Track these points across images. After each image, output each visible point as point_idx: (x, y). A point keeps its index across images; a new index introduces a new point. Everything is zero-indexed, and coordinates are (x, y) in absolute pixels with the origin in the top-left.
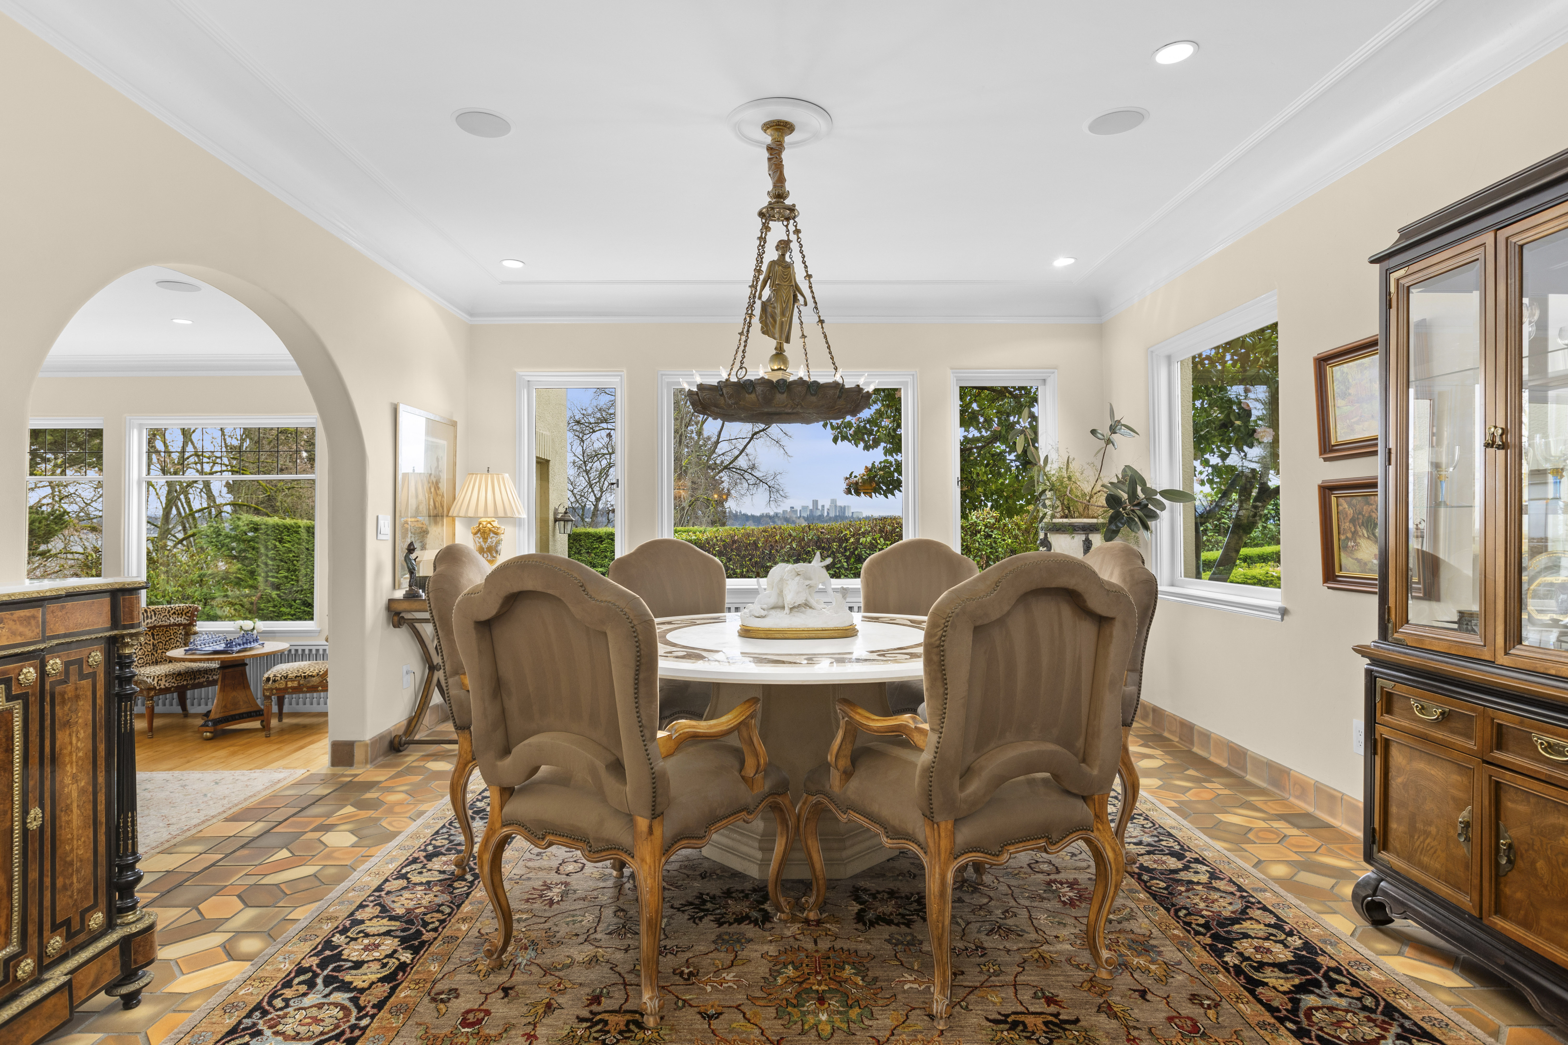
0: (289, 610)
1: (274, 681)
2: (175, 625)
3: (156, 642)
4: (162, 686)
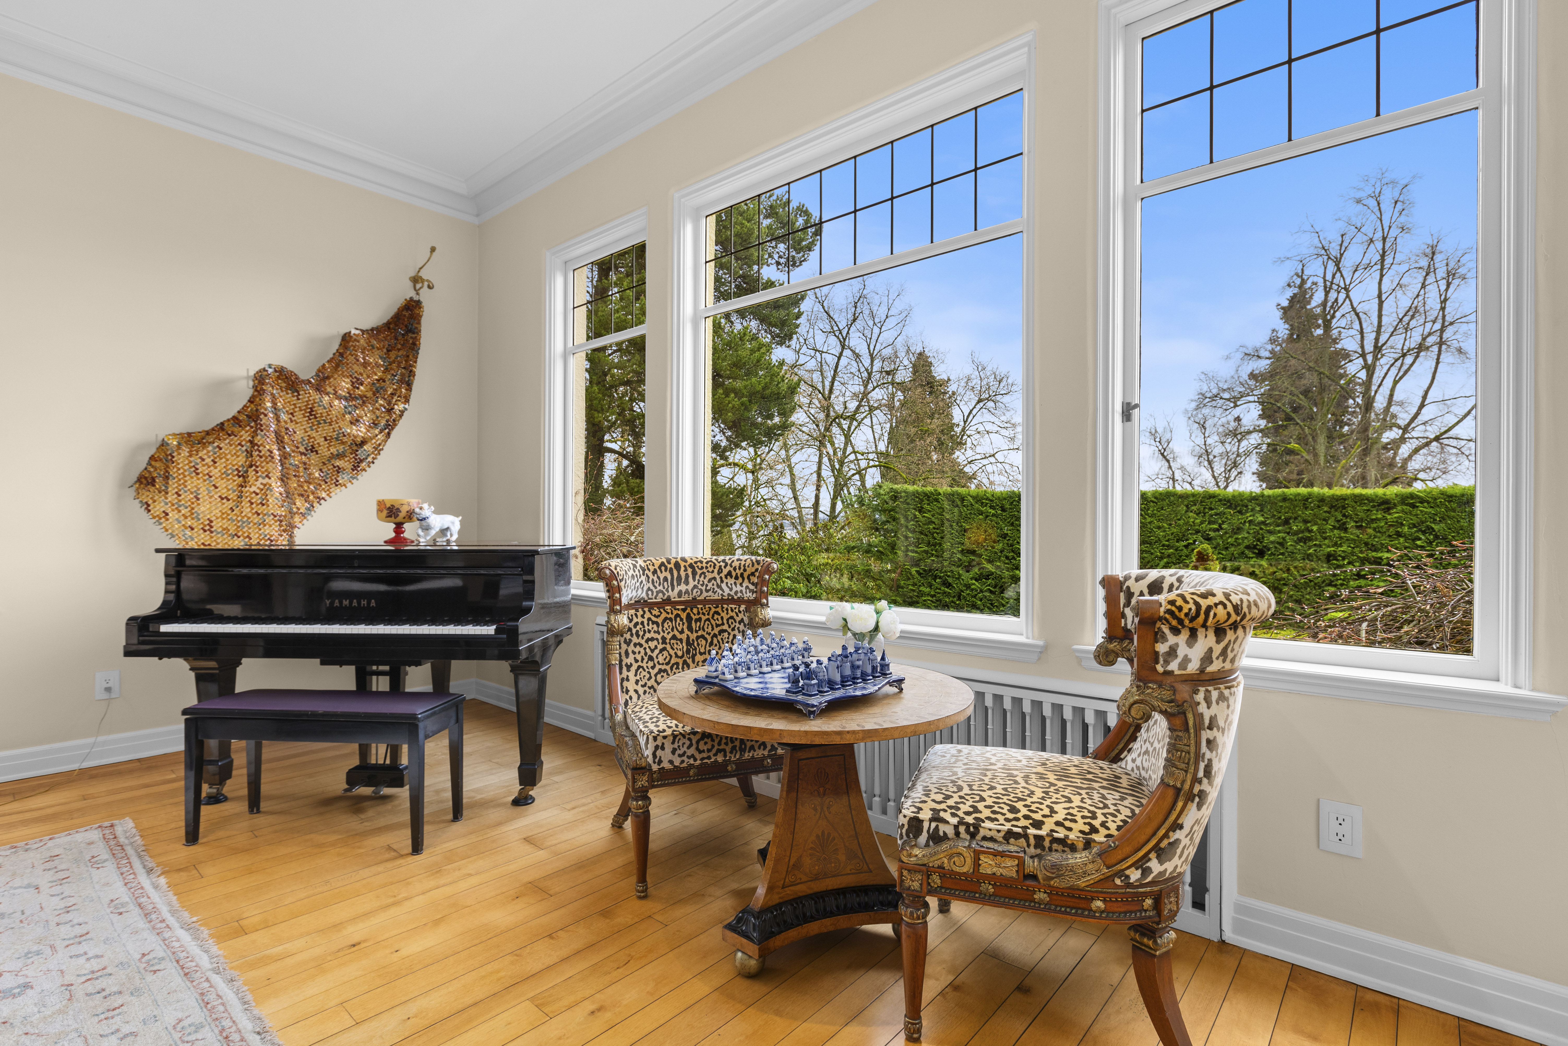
0: (928, 589)
1: (936, 838)
2: (731, 600)
3: (693, 636)
4: (666, 765)
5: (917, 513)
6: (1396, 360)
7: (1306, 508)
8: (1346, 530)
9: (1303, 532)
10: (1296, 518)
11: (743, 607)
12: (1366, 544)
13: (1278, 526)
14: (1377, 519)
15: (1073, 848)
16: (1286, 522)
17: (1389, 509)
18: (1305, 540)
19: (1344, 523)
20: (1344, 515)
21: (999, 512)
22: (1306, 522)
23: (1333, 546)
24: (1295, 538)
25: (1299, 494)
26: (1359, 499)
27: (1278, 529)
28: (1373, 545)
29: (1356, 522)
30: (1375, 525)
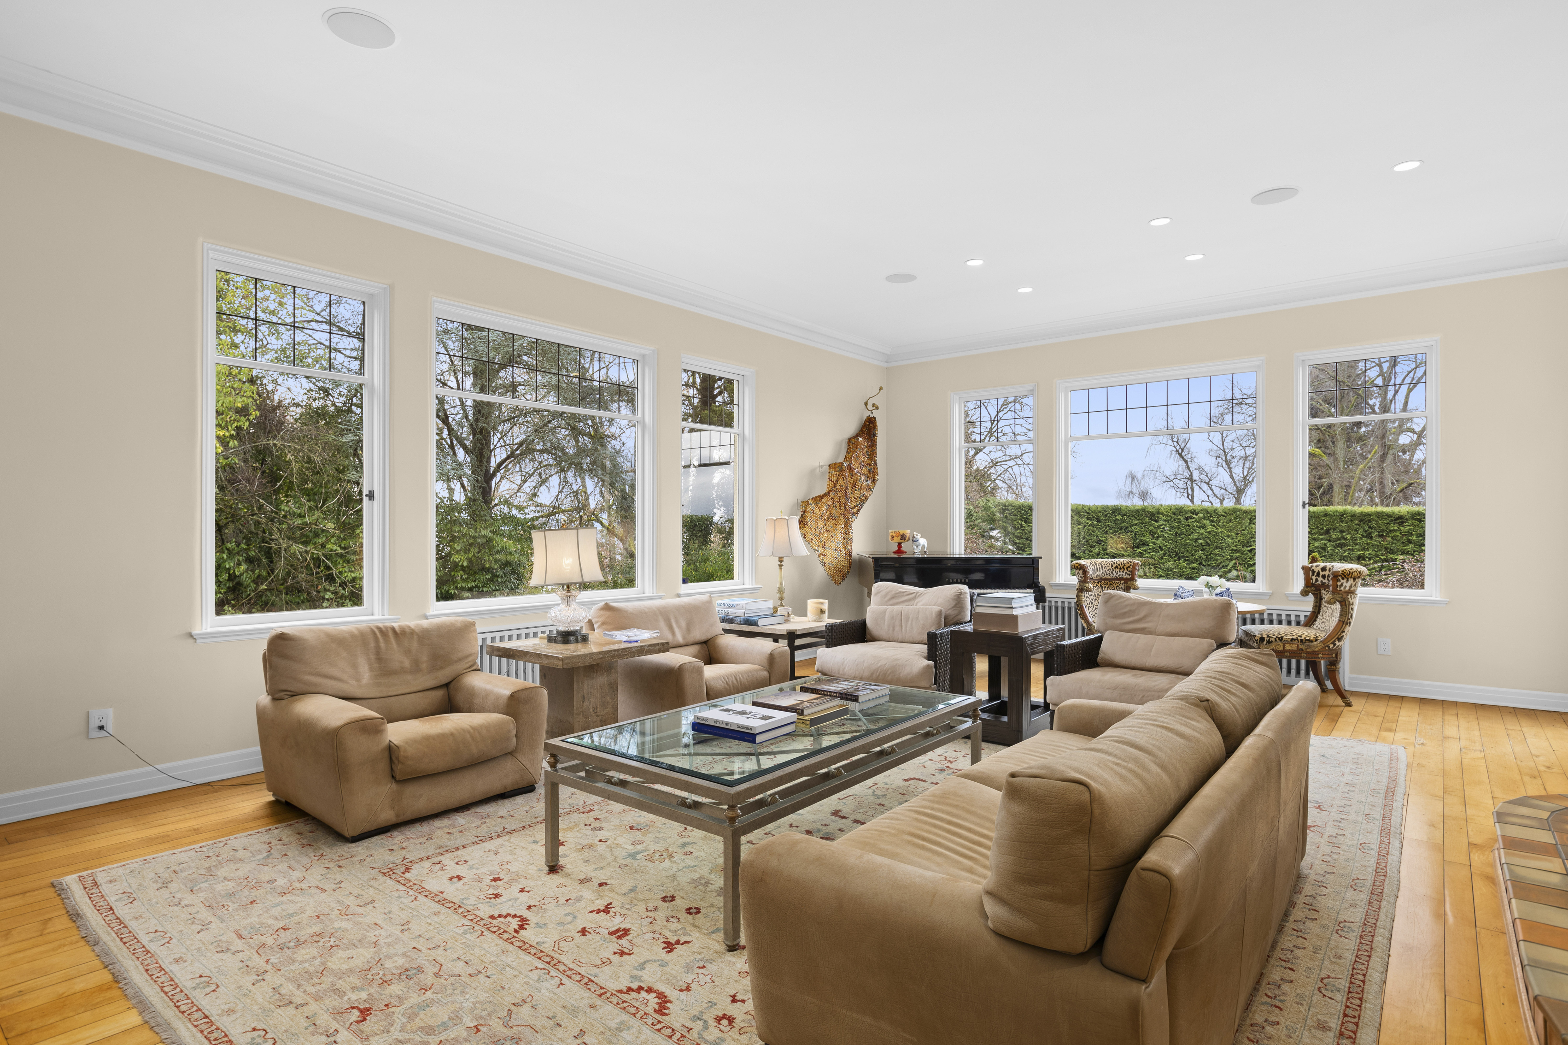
2: (1116, 579)
5: (1023, 523)
6: (1409, 372)
7: (1342, 522)
8: (1371, 538)
9: (1339, 539)
10: (1334, 529)
11: (1122, 582)
12: (1386, 548)
13: (1321, 535)
14: (1394, 530)
15: (1312, 641)
16: (1327, 532)
17: (1403, 522)
18: (1341, 546)
19: (1370, 533)
20: (1370, 527)
21: (1095, 523)
22: (1342, 532)
23: (1362, 550)
24: (1334, 544)
25: (1337, 511)
26: (1380, 515)
27: (1321, 537)
28: (1391, 550)
29: (1379, 532)
30: (1393, 535)
